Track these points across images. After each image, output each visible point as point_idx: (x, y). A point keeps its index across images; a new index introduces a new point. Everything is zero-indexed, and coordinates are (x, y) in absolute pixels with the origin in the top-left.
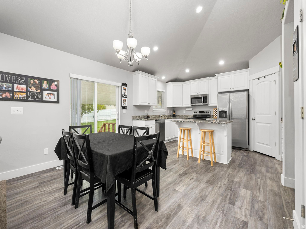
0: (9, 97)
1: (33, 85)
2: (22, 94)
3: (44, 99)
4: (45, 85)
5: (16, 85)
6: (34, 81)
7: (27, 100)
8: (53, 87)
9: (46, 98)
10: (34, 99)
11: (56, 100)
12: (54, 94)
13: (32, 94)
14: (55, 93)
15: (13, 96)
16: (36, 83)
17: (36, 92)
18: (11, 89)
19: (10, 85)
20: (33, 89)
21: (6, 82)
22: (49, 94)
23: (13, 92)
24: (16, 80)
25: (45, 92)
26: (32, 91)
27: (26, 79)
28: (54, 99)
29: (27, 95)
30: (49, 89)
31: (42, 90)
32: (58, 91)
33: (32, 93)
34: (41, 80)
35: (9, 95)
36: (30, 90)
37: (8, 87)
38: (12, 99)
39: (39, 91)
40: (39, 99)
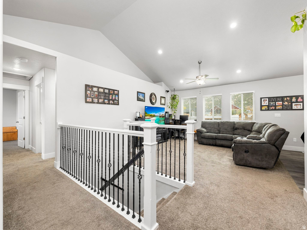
0: (274, 109)
1: (286, 101)
2: (280, 106)
4: (294, 100)
5: (277, 102)
6: (286, 99)
7: (282, 109)
8: (300, 99)
9: (294, 107)
10: (287, 108)
11: (302, 108)
12: (300, 105)
13: (286, 106)
14: (301, 104)
15: (276, 108)
16: (287, 100)
17: (288, 105)
18: (274, 105)
19: (274, 103)
20: (286, 103)
21: (273, 102)
22: (297, 105)
23: (275, 106)
24: (277, 100)
25: (293, 104)
26: (286, 104)
27: (282, 99)
28: (300, 107)
29: (282, 107)
30: (297, 102)
31: (292, 103)
32: (303, 102)
33: (286, 105)
34: (291, 97)
35: (273, 108)
36: (284, 104)
37: (273, 104)
38: (275, 109)
39: (290, 104)
40: (290, 108)
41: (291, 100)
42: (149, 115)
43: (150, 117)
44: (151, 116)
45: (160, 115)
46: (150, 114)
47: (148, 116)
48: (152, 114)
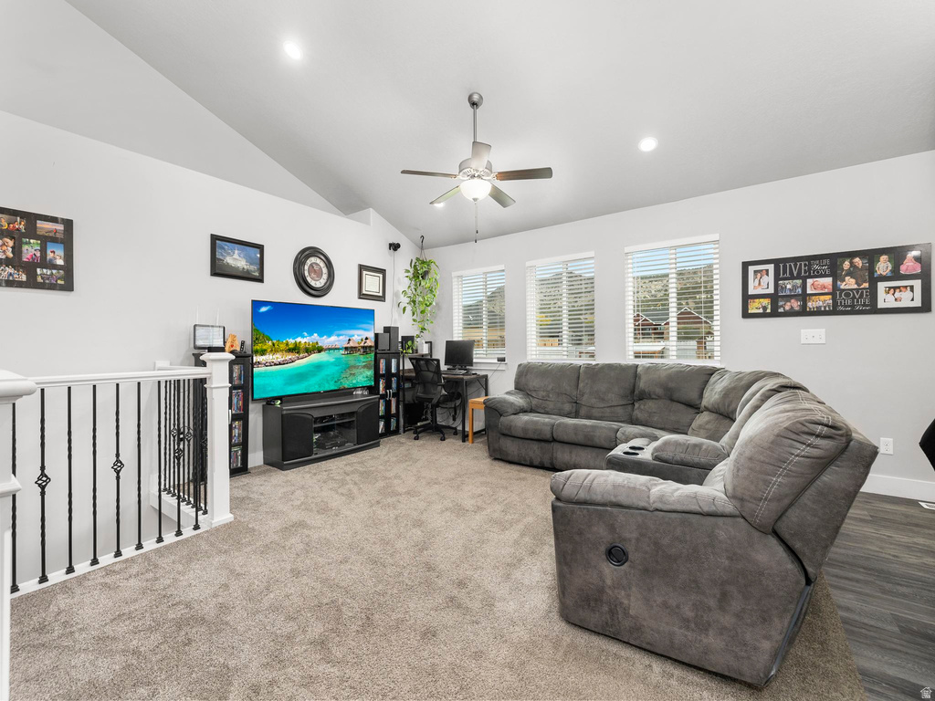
0: (797, 309)
1: (850, 274)
2: (822, 298)
3: (881, 305)
4: (883, 266)
5: (810, 281)
6: (851, 263)
7: (834, 311)
8: (909, 266)
9: (885, 300)
10: (853, 306)
11: (918, 303)
12: (912, 288)
13: (847, 295)
14: (917, 284)
15: (804, 306)
16: (855, 267)
17: (857, 290)
18: (799, 291)
19: (799, 282)
20: (849, 283)
21: (792, 278)
22: (895, 288)
23: (804, 297)
24: (810, 269)
25: (881, 286)
26: (847, 287)
27: (832, 263)
28: (913, 300)
29: (834, 299)
31: (874, 280)
32: (925, 276)
33: (847, 293)
34: (871, 256)
35: (796, 305)
36: (842, 287)
37: (795, 287)
38: (804, 312)
39: (866, 285)
40: (864, 305)
41: (871, 270)
42: (283, 347)
43: (289, 356)
44: (295, 349)
45: (351, 344)
46: (291, 341)
47: (274, 350)
48: (304, 340)
